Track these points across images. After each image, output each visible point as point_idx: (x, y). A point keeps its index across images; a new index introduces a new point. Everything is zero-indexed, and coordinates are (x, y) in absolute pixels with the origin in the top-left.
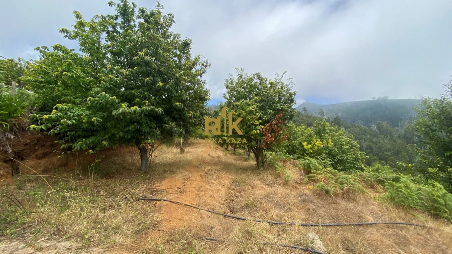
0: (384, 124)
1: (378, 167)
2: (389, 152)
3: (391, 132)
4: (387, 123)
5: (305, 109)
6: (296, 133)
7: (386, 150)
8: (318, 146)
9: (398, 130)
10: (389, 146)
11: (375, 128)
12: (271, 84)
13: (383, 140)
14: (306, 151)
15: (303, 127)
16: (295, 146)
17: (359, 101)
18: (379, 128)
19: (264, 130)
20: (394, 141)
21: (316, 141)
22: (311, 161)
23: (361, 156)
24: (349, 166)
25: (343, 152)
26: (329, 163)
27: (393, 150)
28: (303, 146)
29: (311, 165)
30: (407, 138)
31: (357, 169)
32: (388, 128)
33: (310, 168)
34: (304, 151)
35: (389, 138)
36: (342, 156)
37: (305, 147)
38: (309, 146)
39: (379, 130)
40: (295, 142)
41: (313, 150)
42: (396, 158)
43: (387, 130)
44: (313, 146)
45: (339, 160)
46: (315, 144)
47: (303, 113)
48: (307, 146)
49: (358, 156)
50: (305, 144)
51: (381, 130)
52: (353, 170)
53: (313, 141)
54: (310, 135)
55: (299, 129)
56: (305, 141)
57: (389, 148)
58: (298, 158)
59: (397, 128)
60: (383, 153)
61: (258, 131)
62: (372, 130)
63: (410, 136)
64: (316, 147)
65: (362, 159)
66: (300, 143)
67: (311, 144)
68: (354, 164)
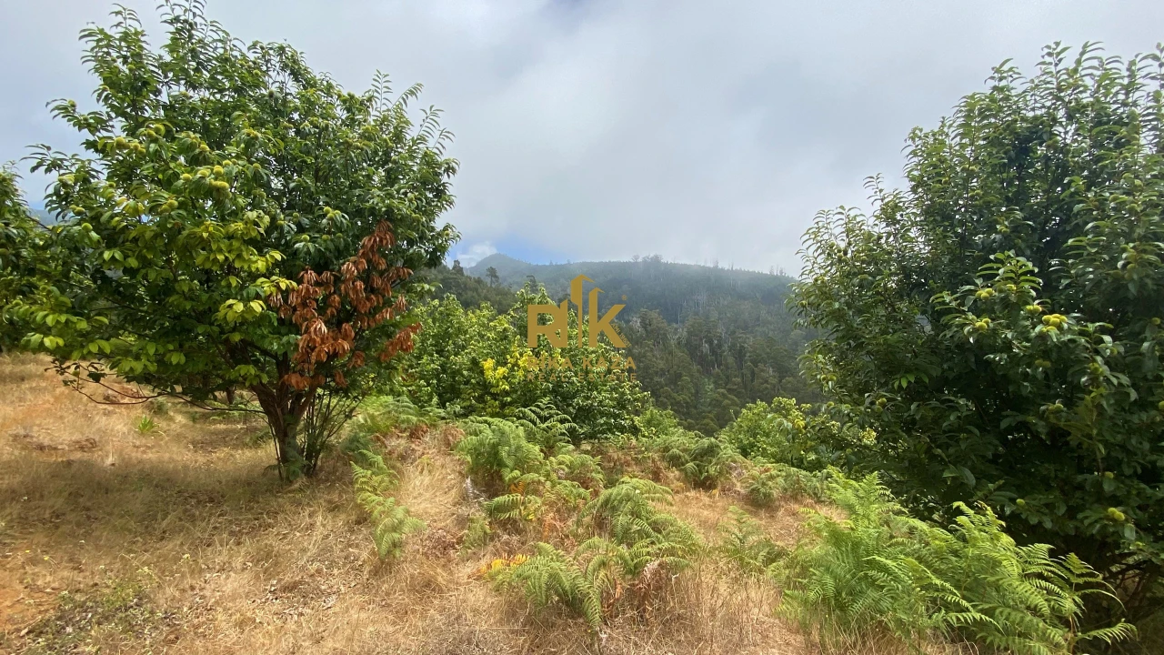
0: (654, 315)
1: (652, 415)
2: (661, 376)
3: (665, 334)
4: (659, 314)
5: (492, 273)
6: (461, 331)
7: (656, 373)
8: (525, 370)
9: (676, 329)
10: (661, 364)
11: (639, 324)
12: (350, 103)
13: (652, 350)
14: (492, 386)
15: (485, 312)
16: (459, 372)
17: (610, 262)
18: (644, 325)
19: (293, 299)
20: (671, 353)
21: (521, 355)
22: (503, 433)
23: (633, 393)
24: (606, 423)
25: (592, 386)
26: (562, 428)
27: (668, 371)
28: (482, 372)
29: (504, 452)
30: (691, 346)
31: (622, 430)
32: (659, 325)
33: (501, 464)
34: (485, 387)
35: (661, 346)
36: (587, 398)
37: (489, 374)
38: (502, 370)
39: (645, 328)
40: (461, 360)
41: (510, 383)
42: (672, 390)
43: (659, 329)
44: (512, 370)
45: (580, 409)
46: (516, 364)
47: (488, 280)
48: (495, 369)
49: (623, 394)
50: (488, 364)
51: (649, 328)
52: (613, 433)
53: (511, 353)
54: (503, 336)
55: (474, 320)
56: (487, 354)
57: (662, 369)
58: (468, 412)
59: (675, 325)
60: (652, 379)
61: (257, 306)
62: (631, 329)
63: (695, 343)
64: (520, 374)
65: (635, 400)
66: (475, 362)
67: (504, 364)
68: (616, 416)
